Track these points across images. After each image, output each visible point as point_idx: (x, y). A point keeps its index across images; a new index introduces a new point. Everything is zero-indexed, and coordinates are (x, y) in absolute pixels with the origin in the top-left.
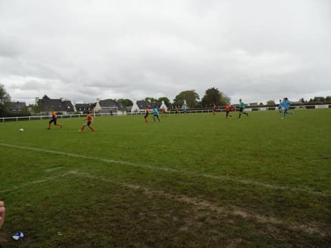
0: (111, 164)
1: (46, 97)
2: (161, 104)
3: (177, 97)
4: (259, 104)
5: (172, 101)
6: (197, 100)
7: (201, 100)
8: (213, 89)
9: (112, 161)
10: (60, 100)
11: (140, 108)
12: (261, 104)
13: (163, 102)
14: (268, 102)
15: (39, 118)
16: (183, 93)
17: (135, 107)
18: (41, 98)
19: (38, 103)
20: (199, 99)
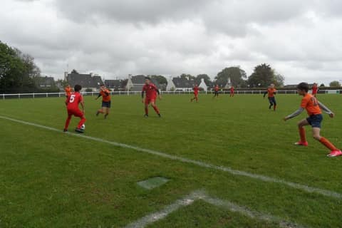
1: (74, 72)
2: (201, 82)
3: (219, 74)
4: (319, 85)
5: (212, 79)
6: (244, 79)
7: (247, 79)
8: (265, 65)
10: (90, 75)
11: (177, 86)
12: (322, 85)
13: (203, 80)
14: (332, 84)
16: (226, 69)
17: (171, 85)
18: (70, 73)
19: (67, 78)
20: (246, 77)
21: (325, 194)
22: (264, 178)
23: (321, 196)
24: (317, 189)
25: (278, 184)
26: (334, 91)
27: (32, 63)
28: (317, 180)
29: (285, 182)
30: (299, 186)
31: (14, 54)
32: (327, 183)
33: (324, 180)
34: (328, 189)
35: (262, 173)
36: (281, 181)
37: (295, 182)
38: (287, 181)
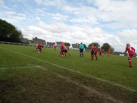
0: (55, 66)
1: (36, 38)
3: (90, 45)
6: (98, 47)
7: (100, 48)
8: (107, 43)
9: (55, 65)
10: (41, 40)
11: (73, 47)
15: (32, 46)
16: (93, 43)
17: (71, 47)
18: (34, 38)
19: (33, 39)
20: (100, 47)
27: (21, 33)
31: (15, 29)
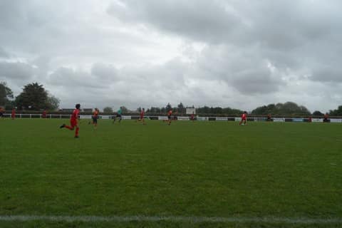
7: (14, 99)
14: (105, 110)
21: (84, 220)
22: (23, 218)
23: (82, 223)
24: (79, 217)
25: (38, 221)
26: (106, 117)
28: (79, 207)
29: (46, 217)
30: (61, 218)
32: (88, 208)
33: (86, 206)
34: (88, 214)
35: (21, 212)
36: (42, 217)
37: (57, 215)
38: (48, 215)
